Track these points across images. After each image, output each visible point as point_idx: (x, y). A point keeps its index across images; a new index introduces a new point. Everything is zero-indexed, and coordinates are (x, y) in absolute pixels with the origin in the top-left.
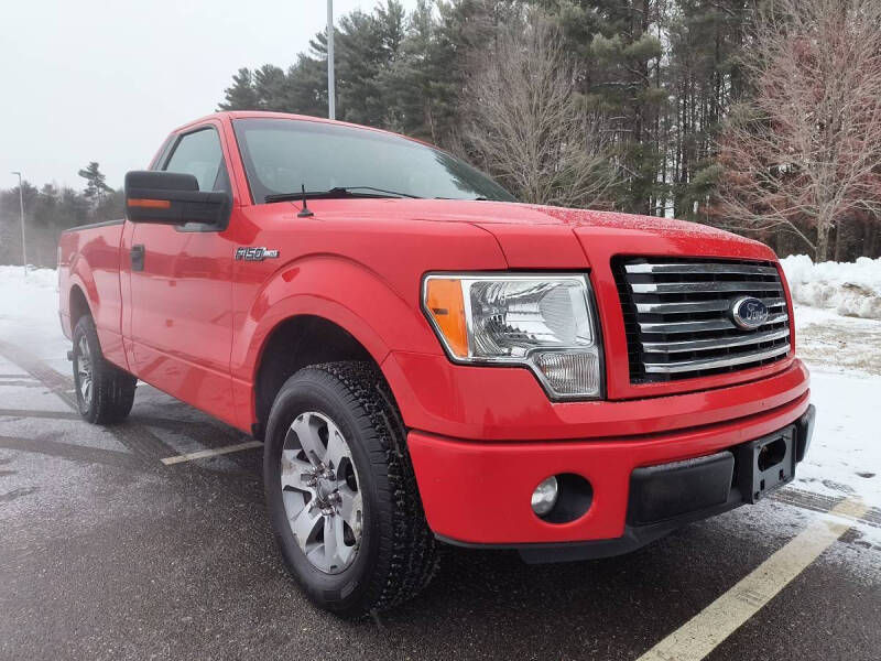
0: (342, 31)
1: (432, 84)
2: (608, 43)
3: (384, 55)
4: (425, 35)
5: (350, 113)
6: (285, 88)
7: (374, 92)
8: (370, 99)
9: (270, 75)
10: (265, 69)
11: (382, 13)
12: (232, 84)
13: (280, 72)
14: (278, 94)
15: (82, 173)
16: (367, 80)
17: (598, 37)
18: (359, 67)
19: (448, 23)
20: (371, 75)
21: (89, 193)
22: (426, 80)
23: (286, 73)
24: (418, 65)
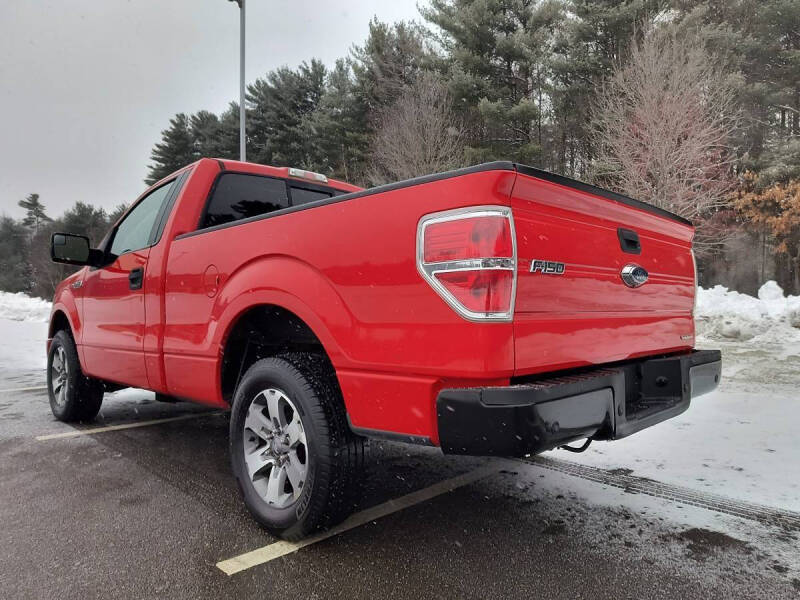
0: (271, 85)
1: (347, 133)
2: (493, 106)
3: (307, 107)
4: (342, 92)
5: (276, 156)
6: (218, 132)
7: (298, 139)
8: (294, 145)
9: (205, 120)
10: (200, 114)
11: (306, 71)
12: (169, 127)
13: (215, 118)
14: (212, 137)
15: (22, 204)
16: (292, 129)
17: (485, 100)
18: (284, 116)
19: (362, 83)
20: (294, 124)
21: (28, 222)
22: (342, 131)
23: (219, 119)
24: (335, 117)
